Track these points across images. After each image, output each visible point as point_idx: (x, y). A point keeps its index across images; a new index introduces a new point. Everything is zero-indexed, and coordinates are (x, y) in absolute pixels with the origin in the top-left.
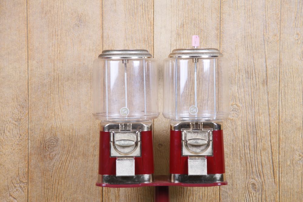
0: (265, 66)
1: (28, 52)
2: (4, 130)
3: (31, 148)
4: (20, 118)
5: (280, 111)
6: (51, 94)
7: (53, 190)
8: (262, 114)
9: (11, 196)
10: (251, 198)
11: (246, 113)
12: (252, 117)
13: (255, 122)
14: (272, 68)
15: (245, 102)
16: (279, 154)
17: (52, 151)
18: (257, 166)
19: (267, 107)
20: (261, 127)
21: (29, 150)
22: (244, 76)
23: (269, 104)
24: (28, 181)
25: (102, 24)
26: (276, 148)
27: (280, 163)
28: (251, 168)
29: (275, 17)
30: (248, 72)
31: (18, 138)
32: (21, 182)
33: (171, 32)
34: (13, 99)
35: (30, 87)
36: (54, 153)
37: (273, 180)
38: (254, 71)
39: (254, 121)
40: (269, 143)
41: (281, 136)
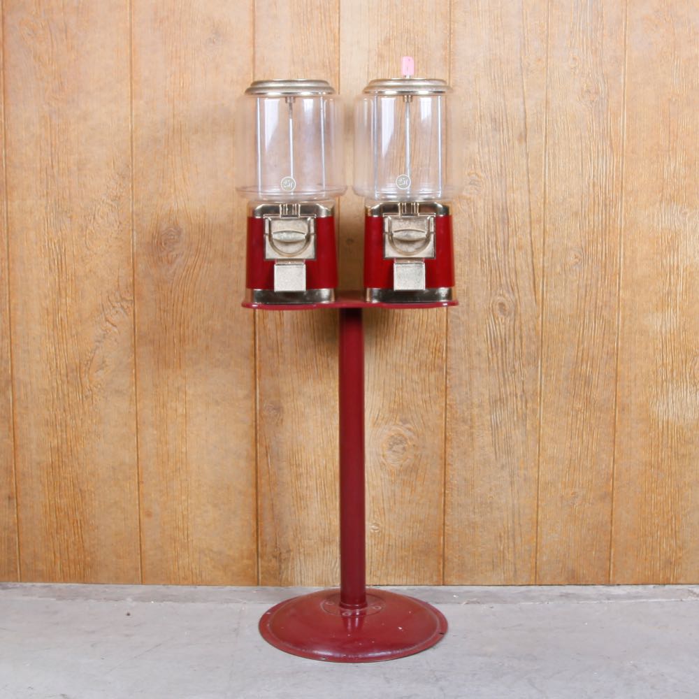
0: (522, 110)
1: (131, 86)
2: (94, 215)
3: (137, 244)
4: (119, 195)
5: (547, 183)
6: (170, 156)
7: (175, 314)
8: (517, 189)
9: (107, 320)
10: (498, 327)
11: (492, 187)
12: (502, 195)
13: (506, 202)
14: (534, 114)
15: (491, 170)
16: (544, 255)
17: (171, 249)
18: (508, 275)
19: (526, 178)
20: (516, 210)
21: (135, 248)
22: (490, 126)
23: (528, 173)
24: (134, 298)
25: (254, 39)
26: (538, 245)
27: (545, 269)
28: (498, 279)
29: (539, 31)
30: (495, 119)
31: (116, 228)
32: (123, 299)
33: (369, 51)
34: (108, 164)
35: (134, 144)
36: (174, 253)
37: (534, 297)
38: (504, 117)
39: (504, 201)
40: (529, 237)
41: (547, 226)
